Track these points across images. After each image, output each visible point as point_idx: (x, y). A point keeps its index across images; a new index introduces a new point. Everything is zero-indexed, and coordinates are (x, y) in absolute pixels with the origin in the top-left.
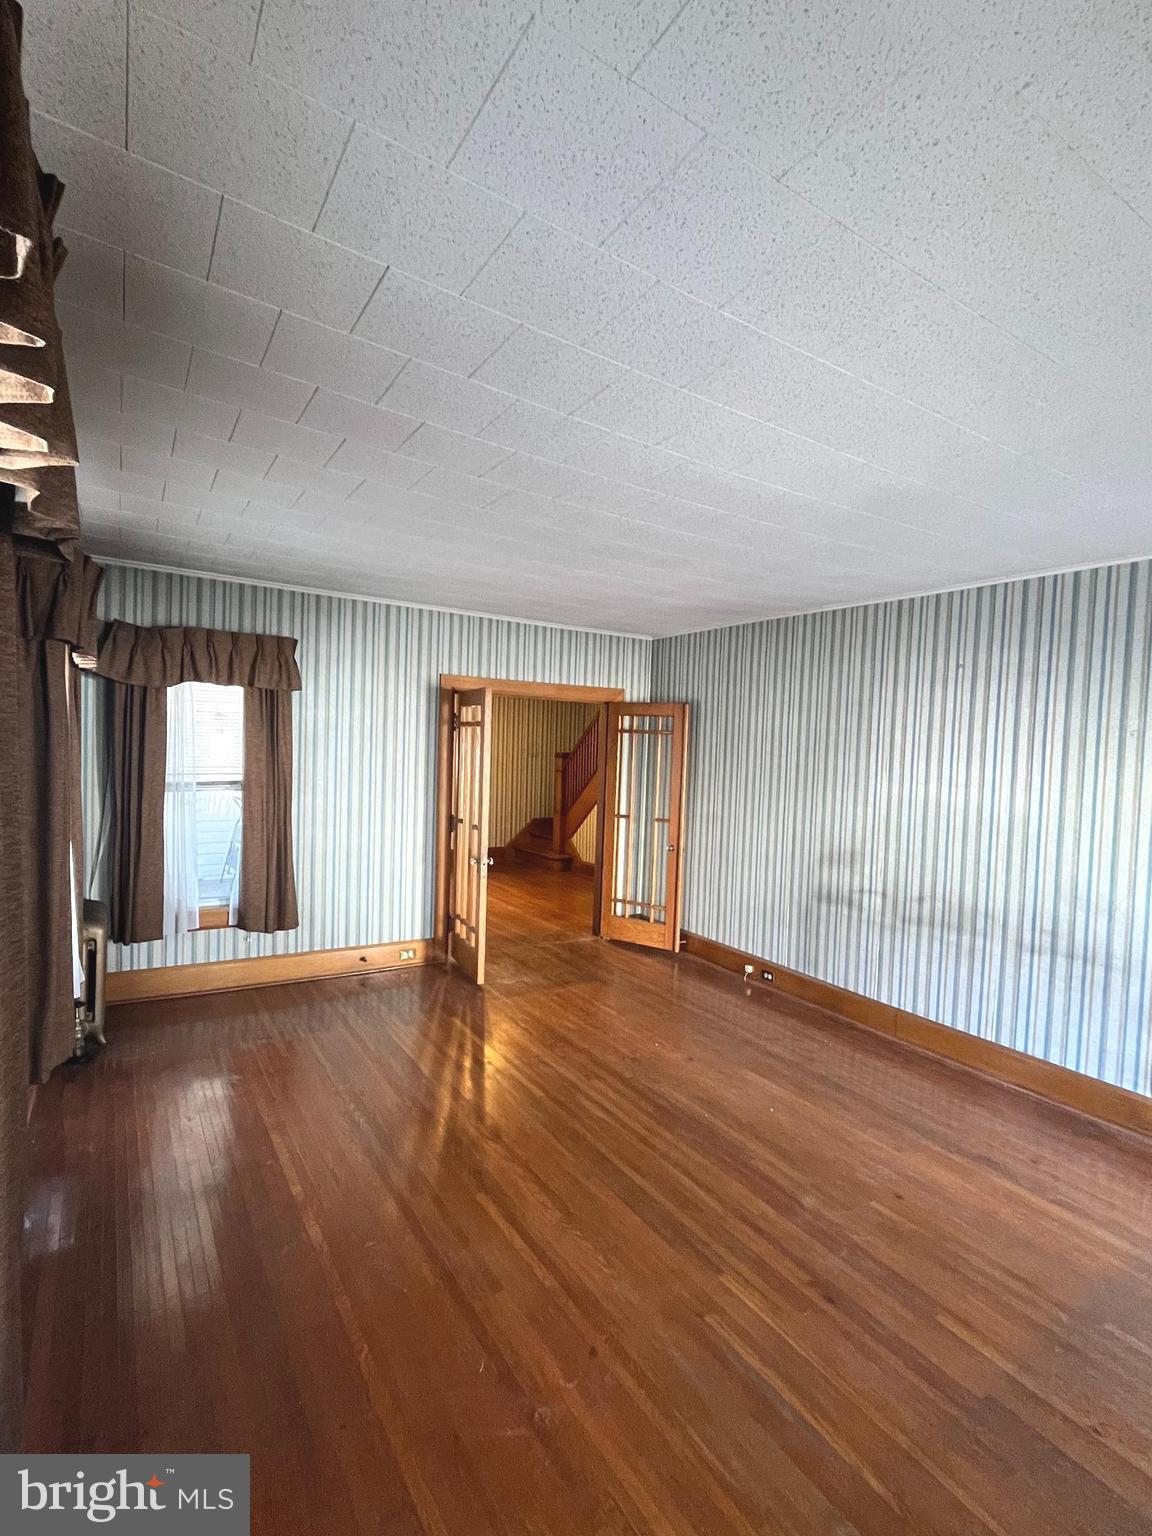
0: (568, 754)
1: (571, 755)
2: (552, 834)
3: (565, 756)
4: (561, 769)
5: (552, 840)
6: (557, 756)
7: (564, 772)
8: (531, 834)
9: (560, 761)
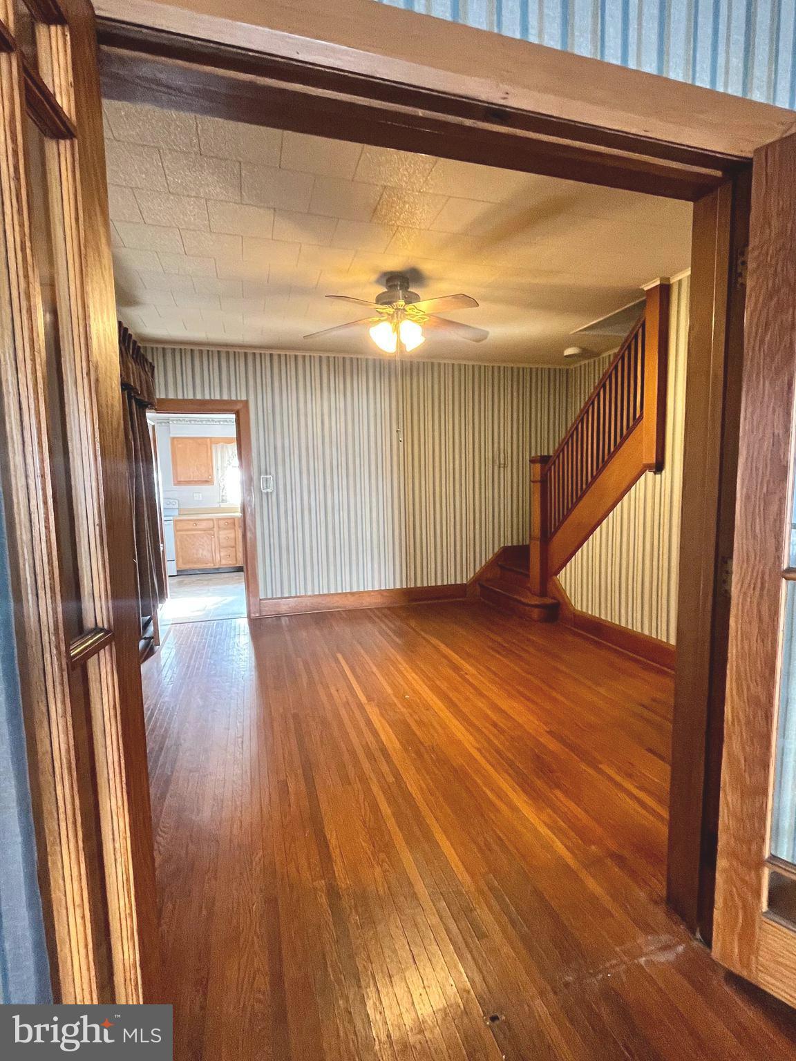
0: (549, 457)
1: (552, 459)
2: (528, 568)
3: (544, 460)
4: (539, 478)
5: (528, 576)
6: (532, 461)
7: (544, 482)
8: (501, 567)
9: (538, 466)
